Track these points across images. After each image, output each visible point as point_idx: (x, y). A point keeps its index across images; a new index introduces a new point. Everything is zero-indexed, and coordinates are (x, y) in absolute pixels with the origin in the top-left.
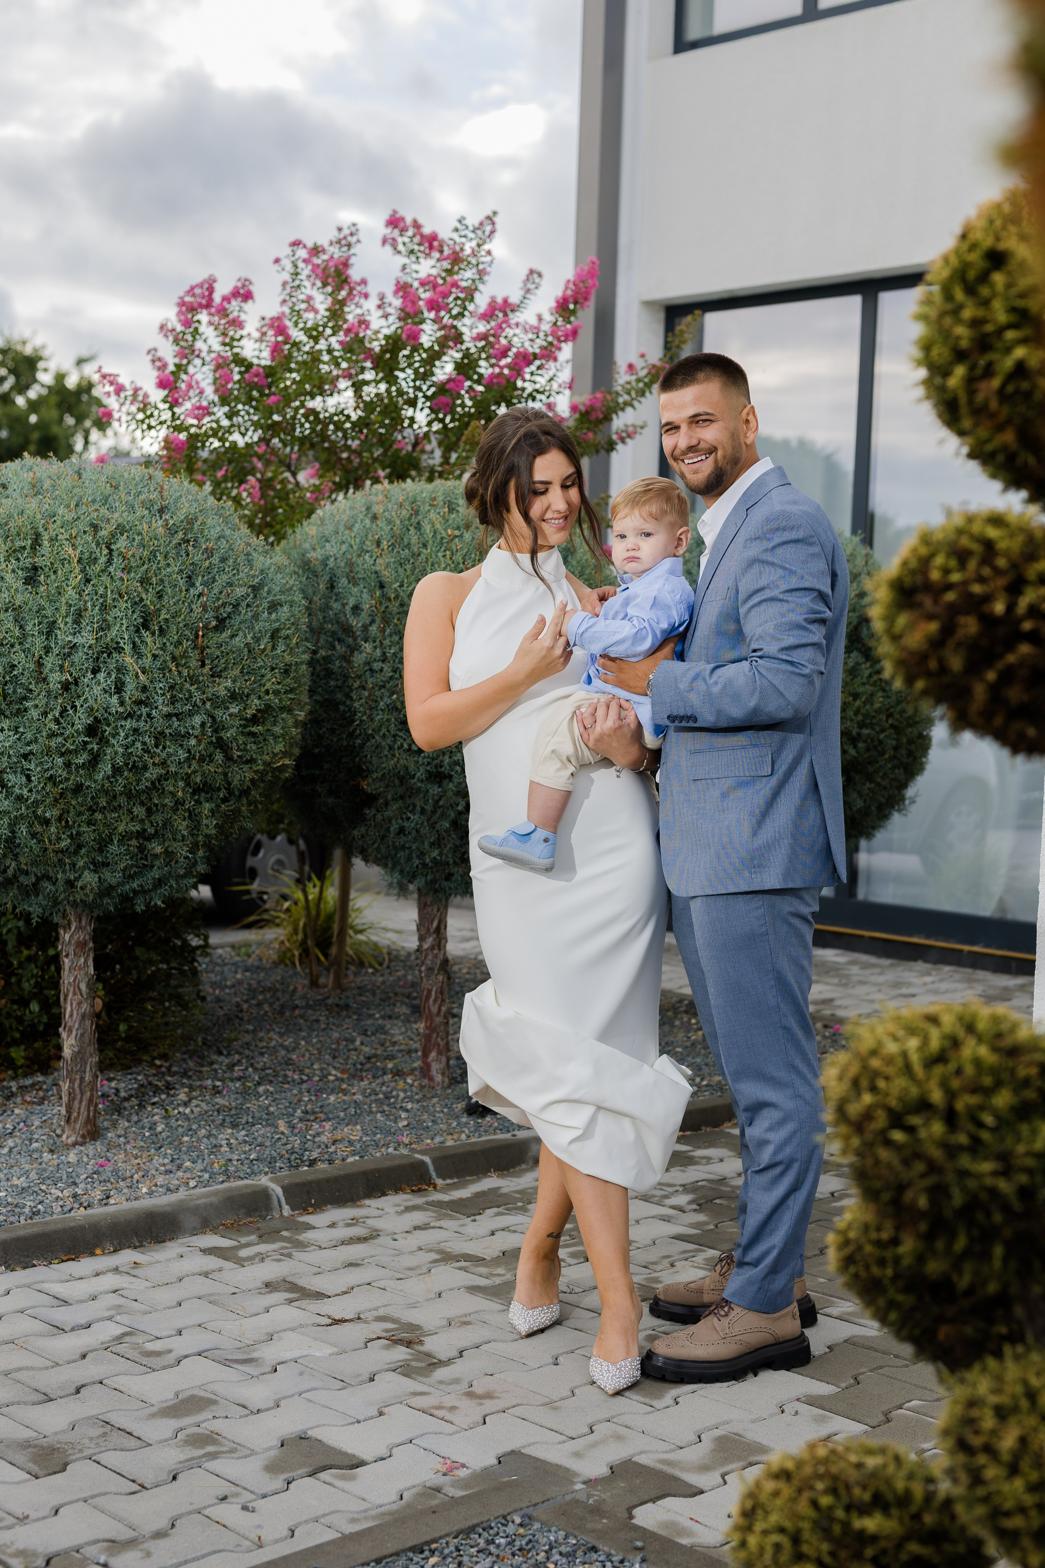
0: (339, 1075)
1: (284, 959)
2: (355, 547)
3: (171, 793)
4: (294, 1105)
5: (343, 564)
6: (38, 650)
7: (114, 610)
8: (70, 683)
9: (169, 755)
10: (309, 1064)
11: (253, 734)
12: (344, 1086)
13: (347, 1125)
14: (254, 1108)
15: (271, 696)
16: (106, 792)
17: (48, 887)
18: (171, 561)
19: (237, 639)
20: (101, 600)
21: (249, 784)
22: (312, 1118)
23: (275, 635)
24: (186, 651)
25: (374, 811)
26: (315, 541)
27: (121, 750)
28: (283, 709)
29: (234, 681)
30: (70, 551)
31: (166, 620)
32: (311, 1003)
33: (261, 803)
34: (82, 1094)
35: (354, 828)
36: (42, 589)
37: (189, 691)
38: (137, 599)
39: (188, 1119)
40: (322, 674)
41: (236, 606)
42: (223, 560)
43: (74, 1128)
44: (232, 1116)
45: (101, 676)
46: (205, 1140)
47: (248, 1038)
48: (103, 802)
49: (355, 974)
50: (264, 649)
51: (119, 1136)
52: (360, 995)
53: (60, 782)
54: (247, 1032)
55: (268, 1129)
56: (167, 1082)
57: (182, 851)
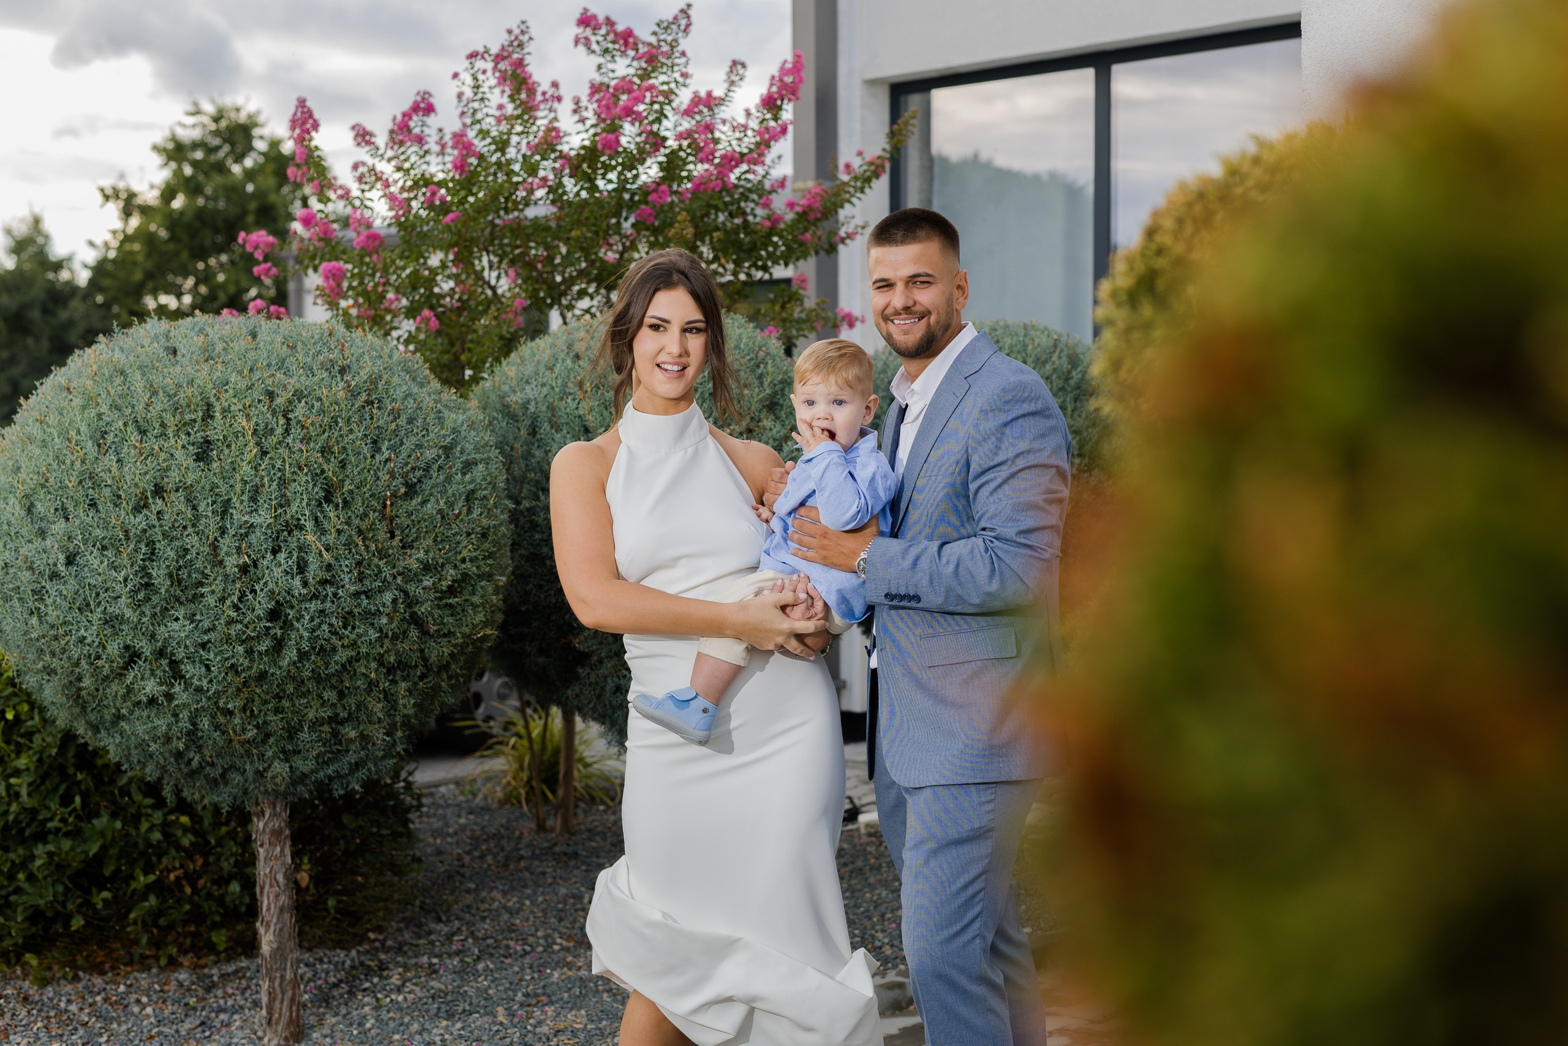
0: (565, 943)
1: (509, 799)
2: (557, 390)
3: (363, 674)
4: (514, 987)
5: (544, 409)
6: (212, 532)
7: (294, 485)
8: (248, 566)
9: (359, 636)
10: (533, 931)
11: (451, 606)
12: (570, 959)
13: (571, 1009)
14: (471, 992)
15: (468, 564)
16: (293, 678)
17: (236, 778)
18: (354, 426)
19: (429, 506)
20: (279, 474)
21: (449, 659)
22: (534, 1002)
23: (470, 497)
24: (373, 523)
25: (587, 670)
26: (514, 383)
27: (306, 634)
28: (481, 577)
29: (427, 552)
30: (244, 423)
31: (351, 492)
32: (537, 852)
33: (463, 676)
34: (283, 994)
35: (568, 688)
36: (215, 465)
37: (378, 566)
38: (318, 471)
39: (401, 1009)
40: (527, 526)
41: (427, 469)
42: (410, 421)
43: (276, 1031)
44: (447, 1003)
45: (281, 557)
46: (418, 1037)
47: (469, 899)
48: (290, 688)
49: (585, 812)
50: (459, 514)
51: (326, 1036)
52: (590, 839)
53: (243, 671)
54: (468, 891)
55: (486, 1018)
56: (380, 961)
57: (379, 735)
